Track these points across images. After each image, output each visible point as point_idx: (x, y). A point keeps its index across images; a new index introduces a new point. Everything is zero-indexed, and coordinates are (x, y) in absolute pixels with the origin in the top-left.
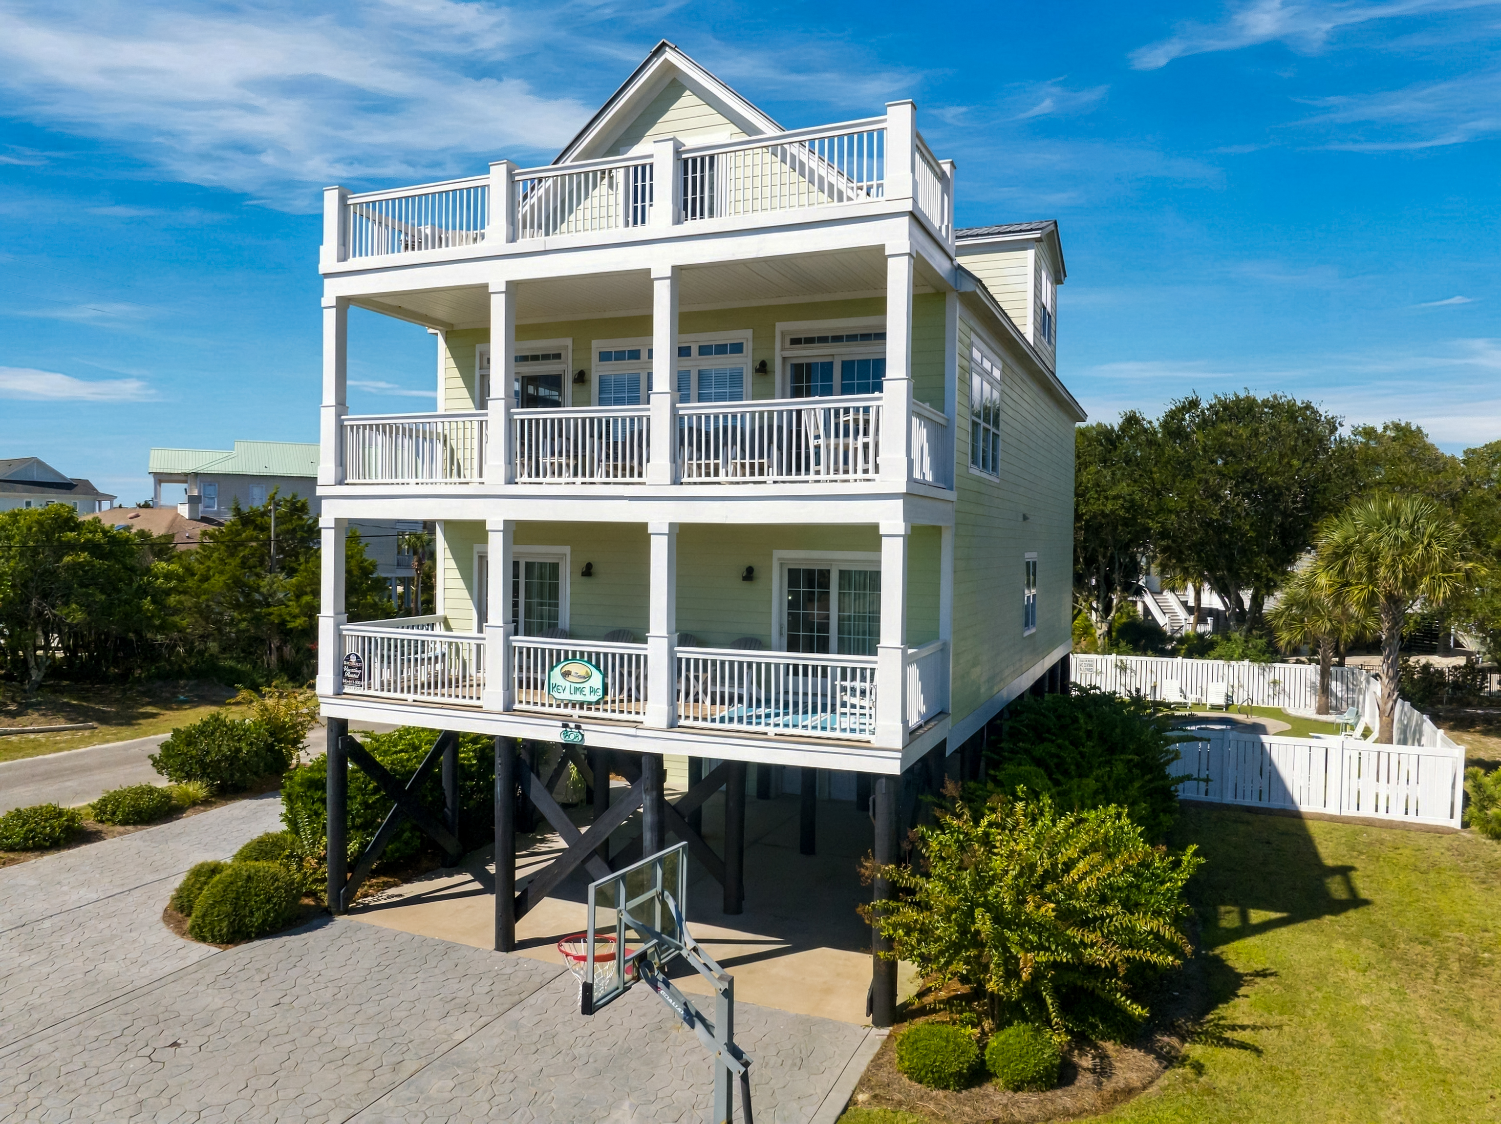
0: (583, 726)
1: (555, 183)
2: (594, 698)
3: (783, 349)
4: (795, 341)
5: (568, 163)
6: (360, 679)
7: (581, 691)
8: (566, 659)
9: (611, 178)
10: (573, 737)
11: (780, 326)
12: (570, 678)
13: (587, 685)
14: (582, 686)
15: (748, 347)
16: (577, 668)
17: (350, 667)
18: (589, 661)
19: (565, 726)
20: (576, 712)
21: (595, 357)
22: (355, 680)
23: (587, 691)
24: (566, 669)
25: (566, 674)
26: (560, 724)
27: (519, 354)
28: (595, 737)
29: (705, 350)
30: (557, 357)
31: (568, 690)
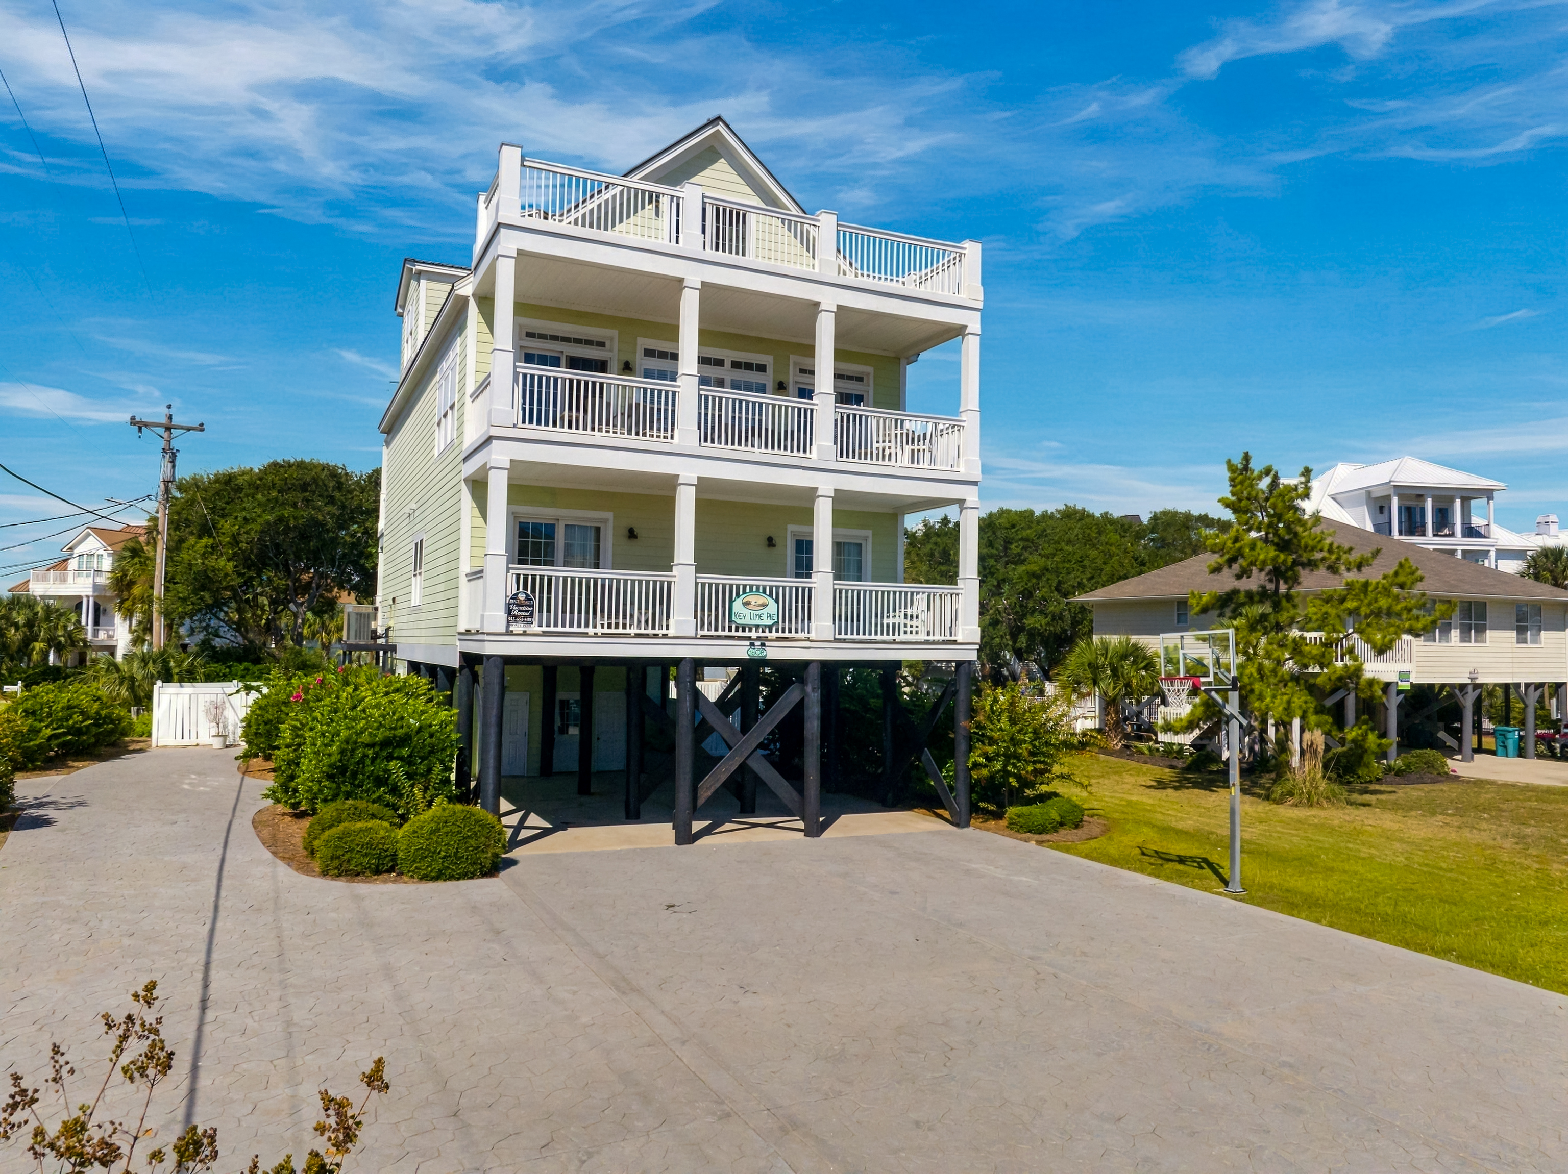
0: (767, 643)
1: (622, 192)
2: (770, 622)
3: (794, 375)
4: (803, 371)
5: (636, 179)
6: (531, 615)
7: (759, 616)
8: (744, 592)
9: (658, 201)
10: (759, 653)
11: (793, 358)
12: (750, 607)
13: (765, 611)
14: (759, 612)
15: (769, 369)
16: (755, 599)
17: (518, 605)
18: (764, 591)
19: (750, 645)
20: (753, 634)
21: (640, 353)
22: (525, 617)
23: (764, 617)
24: (745, 600)
25: (746, 604)
26: (746, 644)
27: (561, 334)
28: (774, 653)
29: (736, 365)
30: (601, 344)
31: (748, 617)
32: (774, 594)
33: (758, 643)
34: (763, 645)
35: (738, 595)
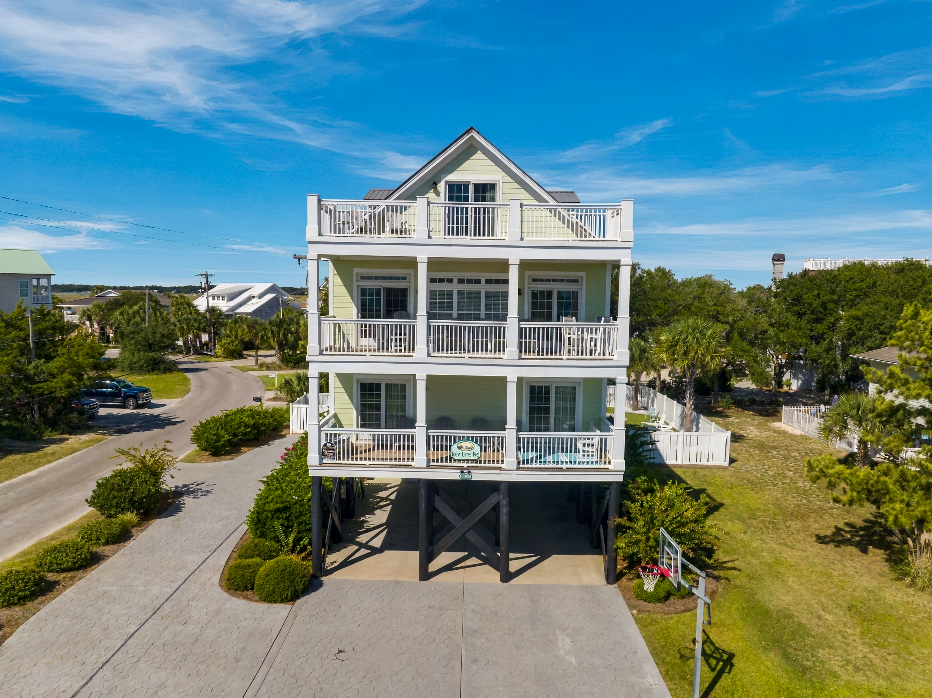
0: (472, 471)
2: (475, 458)
3: (529, 283)
4: (534, 280)
6: (333, 455)
7: (468, 454)
8: (459, 440)
10: (466, 477)
11: (527, 273)
12: (462, 449)
13: (472, 452)
14: (469, 452)
16: (466, 444)
17: (327, 450)
18: (472, 440)
19: (462, 472)
20: (465, 465)
22: (331, 456)
23: (472, 455)
24: (460, 445)
25: (460, 447)
26: (459, 471)
27: (380, 275)
28: (477, 476)
29: (488, 281)
30: (404, 278)
31: (461, 454)
32: (478, 440)
33: (466, 471)
34: (469, 472)
35: (455, 442)
